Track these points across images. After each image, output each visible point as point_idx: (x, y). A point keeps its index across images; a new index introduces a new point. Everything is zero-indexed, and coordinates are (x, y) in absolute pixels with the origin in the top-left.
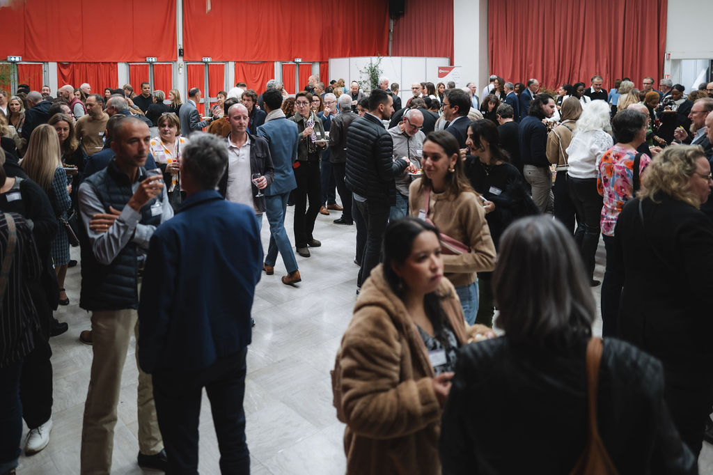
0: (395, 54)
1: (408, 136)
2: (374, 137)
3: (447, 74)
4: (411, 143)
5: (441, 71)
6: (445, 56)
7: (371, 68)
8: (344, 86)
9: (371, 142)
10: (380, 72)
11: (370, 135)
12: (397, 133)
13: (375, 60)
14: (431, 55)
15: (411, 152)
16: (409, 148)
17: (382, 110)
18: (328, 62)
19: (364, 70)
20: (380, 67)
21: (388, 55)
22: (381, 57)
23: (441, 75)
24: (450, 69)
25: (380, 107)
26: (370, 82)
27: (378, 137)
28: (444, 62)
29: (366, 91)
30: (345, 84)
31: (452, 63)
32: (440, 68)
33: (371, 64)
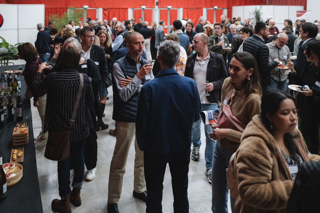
0: (270, 4)
1: (278, 48)
2: (258, 48)
3: (302, 15)
4: (280, 52)
5: (298, 13)
6: (301, 5)
7: (256, 12)
8: (240, 21)
9: (256, 50)
10: (261, 14)
11: (256, 46)
12: (272, 46)
13: (258, 7)
14: (292, 4)
15: (280, 57)
16: (279, 54)
17: (262, 33)
18: (231, 8)
19: (252, 13)
20: (261, 11)
21: (266, 4)
22: (262, 6)
23: (298, 16)
24: (304, 12)
25: (261, 31)
26: (255, 19)
27: (261, 47)
28: (301, 8)
29: (253, 23)
30: (241, 20)
31: (305, 9)
32: (297, 12)
33: (256, 9)
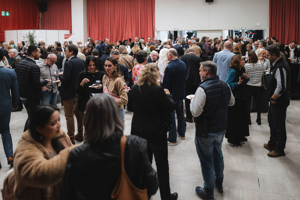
0: (43, 28)
1: (49, 66)
2: (30, 68)
4: (51, 69)
5: (66, 36)
6: (68, 29)
7: (30, 35)
9: (28, 70)
10: (35, 37)
11: (28, 67)
12: (44, 65)
13: (32, 31)
14: (61, 29)
15: (51, 73)
16: (50, 71)
17: (34, 55)
18: (4, 32)
19: (26, 36)
21: (39, 29)
22: (35, 30)
23: (66, 38)
24: (70, 35)
25: (33, 54)
26: (29, 42)
27: (32, 68)
28: (67, 32)
31: (71, 33)
32: (65, 35)
33: (30, 33)
